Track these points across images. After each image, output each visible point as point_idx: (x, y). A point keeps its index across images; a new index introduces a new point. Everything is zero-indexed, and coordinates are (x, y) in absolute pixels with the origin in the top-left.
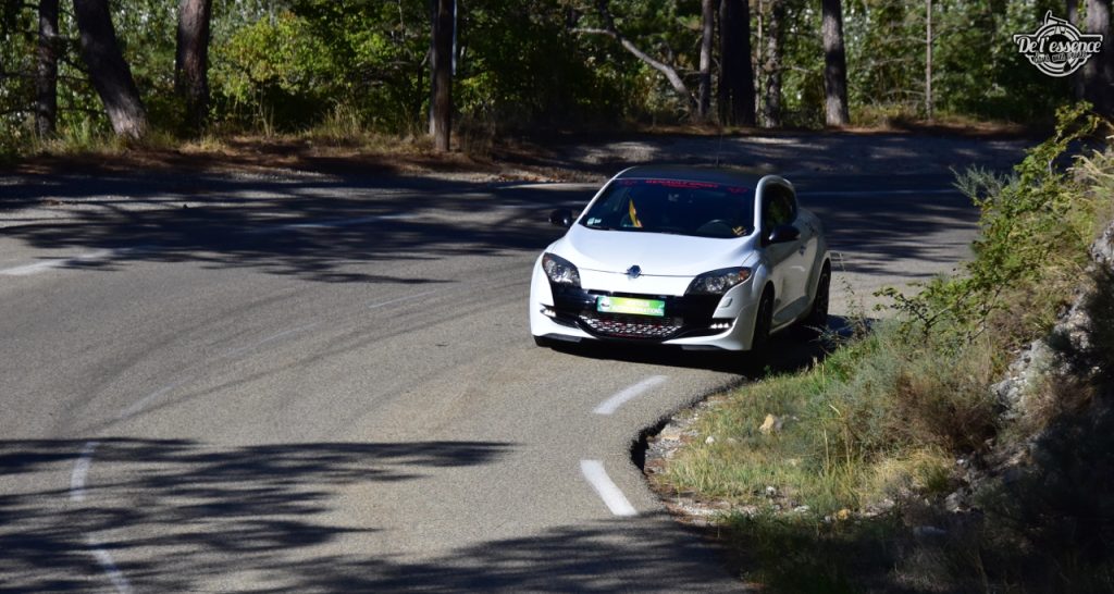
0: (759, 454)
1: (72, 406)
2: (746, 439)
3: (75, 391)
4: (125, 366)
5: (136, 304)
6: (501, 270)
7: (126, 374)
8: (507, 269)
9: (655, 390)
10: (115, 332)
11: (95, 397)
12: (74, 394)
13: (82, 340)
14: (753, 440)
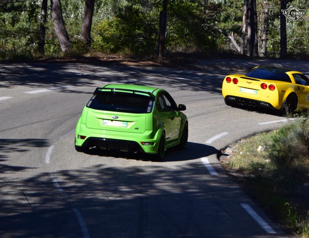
0: (257, 158)
1: (47, 134)
2: (253, 153)
3: (47, 129)
4: (63, 123)
5: (67, 104)
6: (178, 97)
7: (63, 125)
8: (180, 97)
9: (225, 137)
10: (60, 112)
11: (53, 132)
12: (47, 131)
13: (50, 114)
14: (255, 153)
